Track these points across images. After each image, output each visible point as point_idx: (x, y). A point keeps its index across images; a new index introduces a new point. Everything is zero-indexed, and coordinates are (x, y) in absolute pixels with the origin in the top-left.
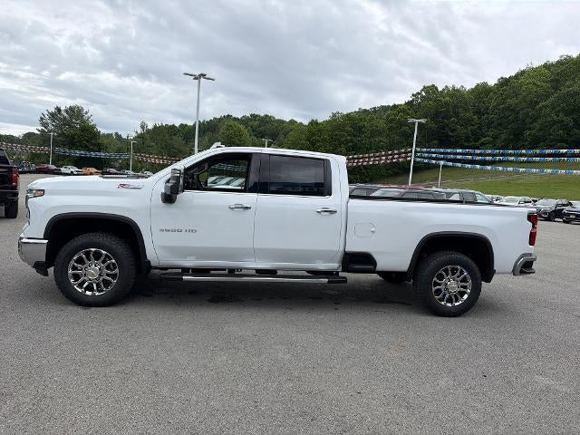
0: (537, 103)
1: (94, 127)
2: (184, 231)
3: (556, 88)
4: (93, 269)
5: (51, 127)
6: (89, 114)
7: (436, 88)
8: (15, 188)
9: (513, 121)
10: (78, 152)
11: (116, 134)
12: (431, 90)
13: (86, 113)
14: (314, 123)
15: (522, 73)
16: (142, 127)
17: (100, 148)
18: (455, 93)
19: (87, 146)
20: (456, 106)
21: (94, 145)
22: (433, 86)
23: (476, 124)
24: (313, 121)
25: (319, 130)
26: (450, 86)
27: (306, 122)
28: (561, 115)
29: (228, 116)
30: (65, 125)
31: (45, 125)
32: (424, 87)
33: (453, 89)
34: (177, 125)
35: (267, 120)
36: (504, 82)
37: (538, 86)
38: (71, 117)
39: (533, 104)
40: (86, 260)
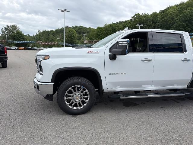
0: (174, 18)
1: (21, 32)
2: (120, 74)
3: (180, 13)
4: (77, 96)
5: (6, 33)
6: (19, 28)
7: (140, 14)
8: (6, 55)
9: (166, 25)
10: (17, 41)
11: (28, 35)
12: (138, 15)
13: (18, 27)
14: (98, 28)
15: (168, 8)
16: (38, 32)
17: (24, 40)
18: (146, 16)
19: (19, 39)
20: (146, 21)
21: (22, 39)
22: (139, 14)
23: (153, 26)
24: (98, 27)
25: (101, 30)
26: (144, 14)
27: (96, 28)
28: (182, 22)
29: (67, 27)
30: (11, 32)
31: (3, 32)
32: (136, 14)
33: (145, 15)
34: (49, 31)
35: (81, 28)
36: (162, 12)
37: (174, 13)
38: (13, 29)
39: (173, 19)
40: (73, 91)
